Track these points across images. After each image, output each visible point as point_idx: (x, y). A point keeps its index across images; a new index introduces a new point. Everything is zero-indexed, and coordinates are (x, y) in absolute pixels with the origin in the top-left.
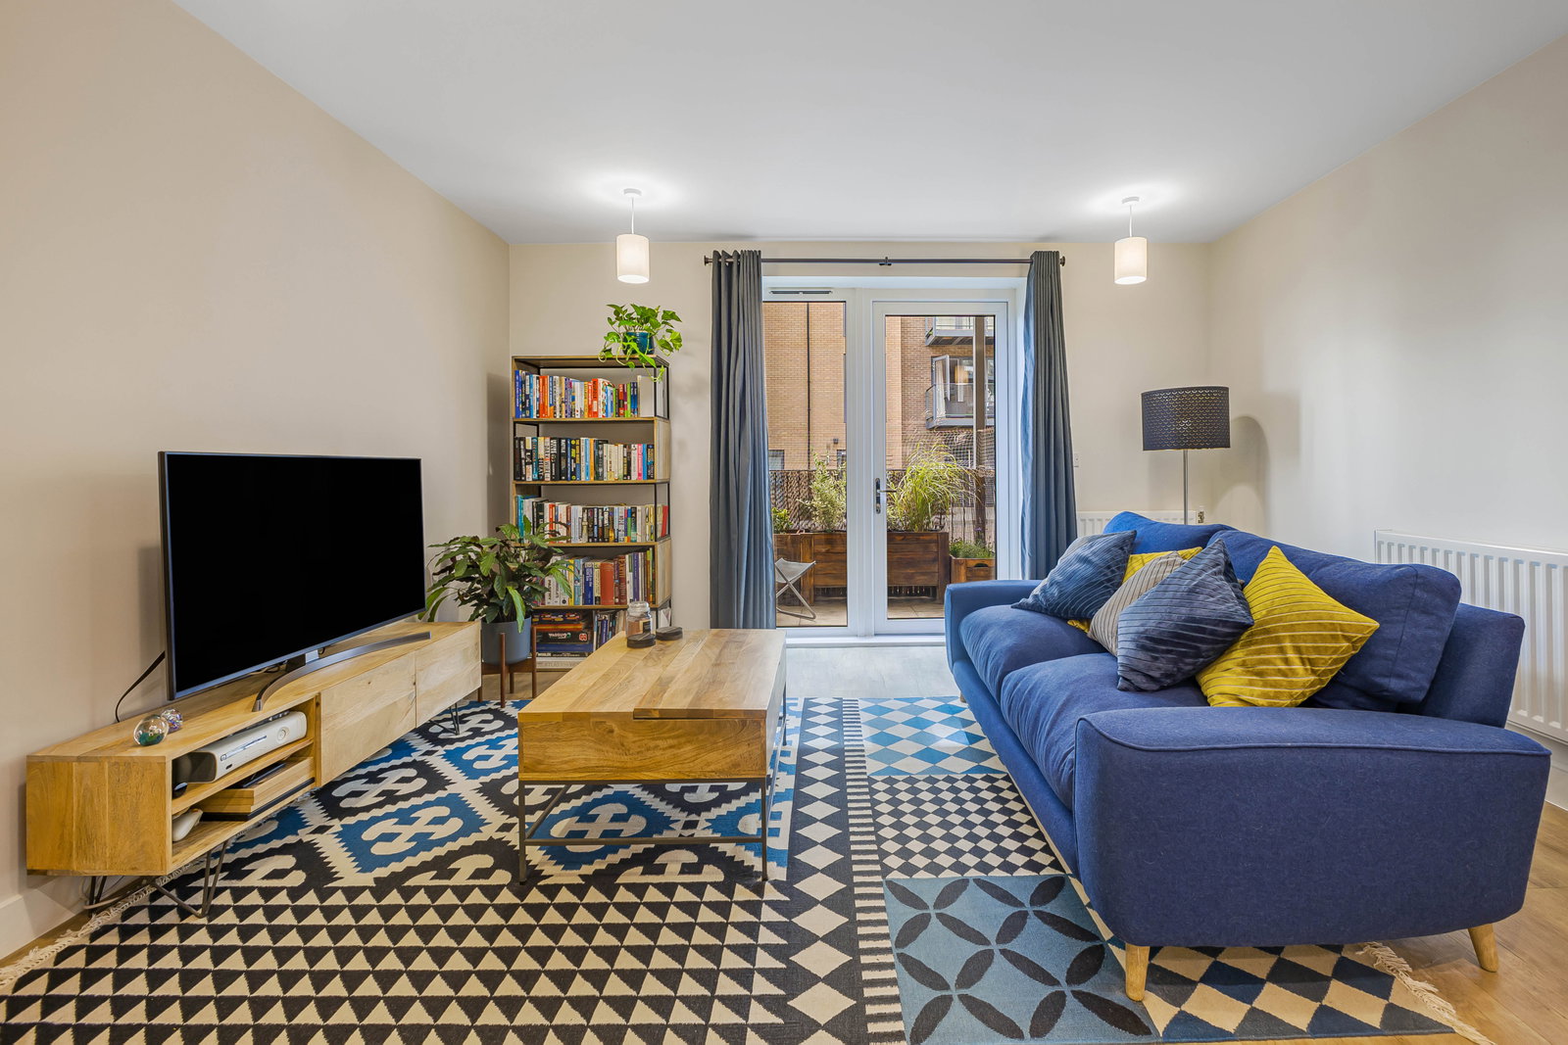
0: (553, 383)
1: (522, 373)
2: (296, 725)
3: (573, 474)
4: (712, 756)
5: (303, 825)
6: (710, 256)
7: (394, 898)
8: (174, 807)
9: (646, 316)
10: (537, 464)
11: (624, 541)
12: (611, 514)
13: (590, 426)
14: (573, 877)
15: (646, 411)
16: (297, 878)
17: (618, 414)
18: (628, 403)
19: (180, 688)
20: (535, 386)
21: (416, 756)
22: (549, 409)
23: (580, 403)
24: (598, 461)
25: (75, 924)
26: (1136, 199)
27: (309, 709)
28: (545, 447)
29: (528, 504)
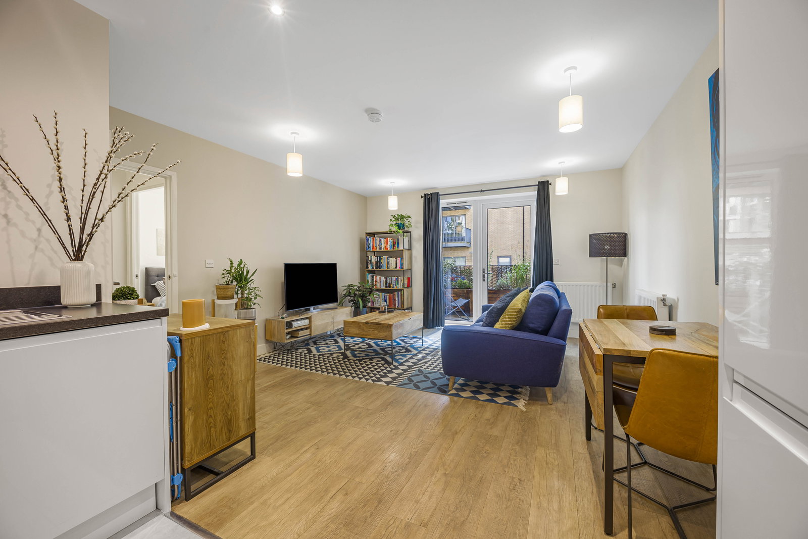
0: (376, 240)
1: (368, 237)
2: (307, 322)
3: (381, 267)
4: (381, 334)
5: (309, 345)
6: (423, 195)
7: (321, 356)
8: (286, 331)
9: (402, 217)
10: (372, 264)
11: (395, 288)
12: (392, 279)
13: (386, 253)
14: (355, 359)
15: (401, 248)
16: (307, 352)
17: (394, 249)
18: (396, 245)
19: (287, 310)
20: (371, 241)
21: (335, 338)
22: (375, 248)
23: (383, 246)
24: (388, 263)
25: (272, 352)
26: (564, 162)
27: (309, 318)
28: (374, 259)
29: (370, 276)
